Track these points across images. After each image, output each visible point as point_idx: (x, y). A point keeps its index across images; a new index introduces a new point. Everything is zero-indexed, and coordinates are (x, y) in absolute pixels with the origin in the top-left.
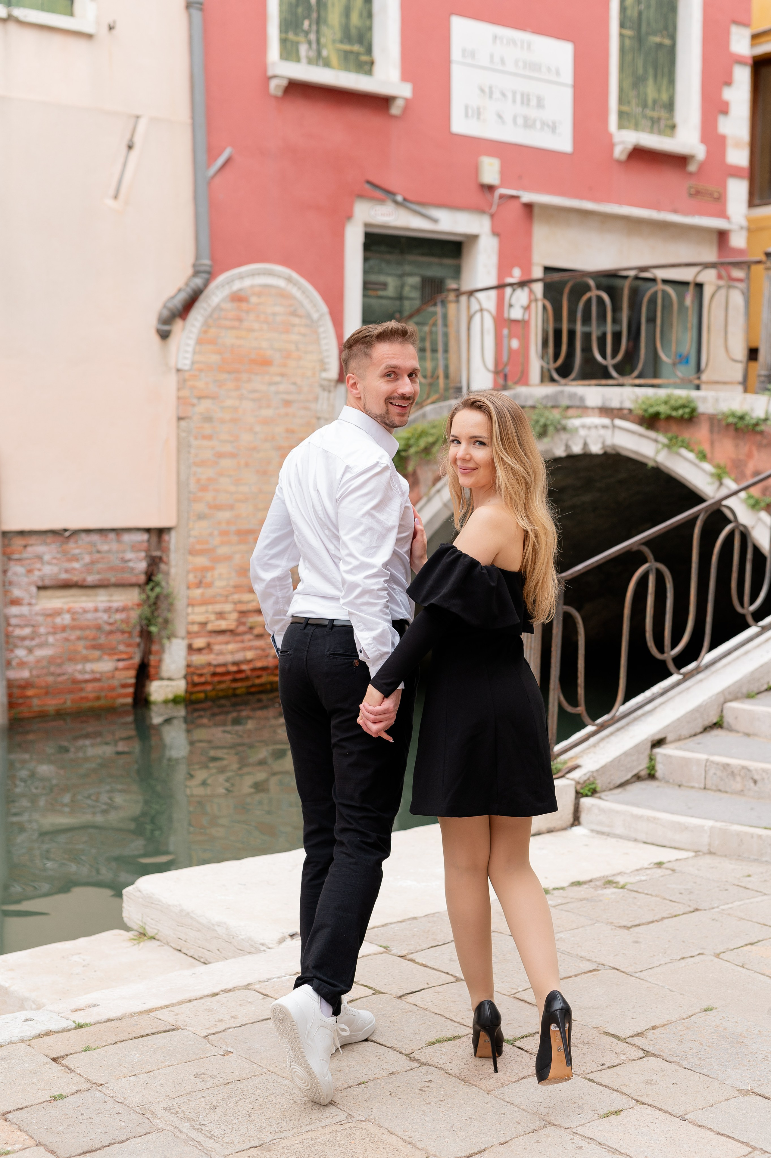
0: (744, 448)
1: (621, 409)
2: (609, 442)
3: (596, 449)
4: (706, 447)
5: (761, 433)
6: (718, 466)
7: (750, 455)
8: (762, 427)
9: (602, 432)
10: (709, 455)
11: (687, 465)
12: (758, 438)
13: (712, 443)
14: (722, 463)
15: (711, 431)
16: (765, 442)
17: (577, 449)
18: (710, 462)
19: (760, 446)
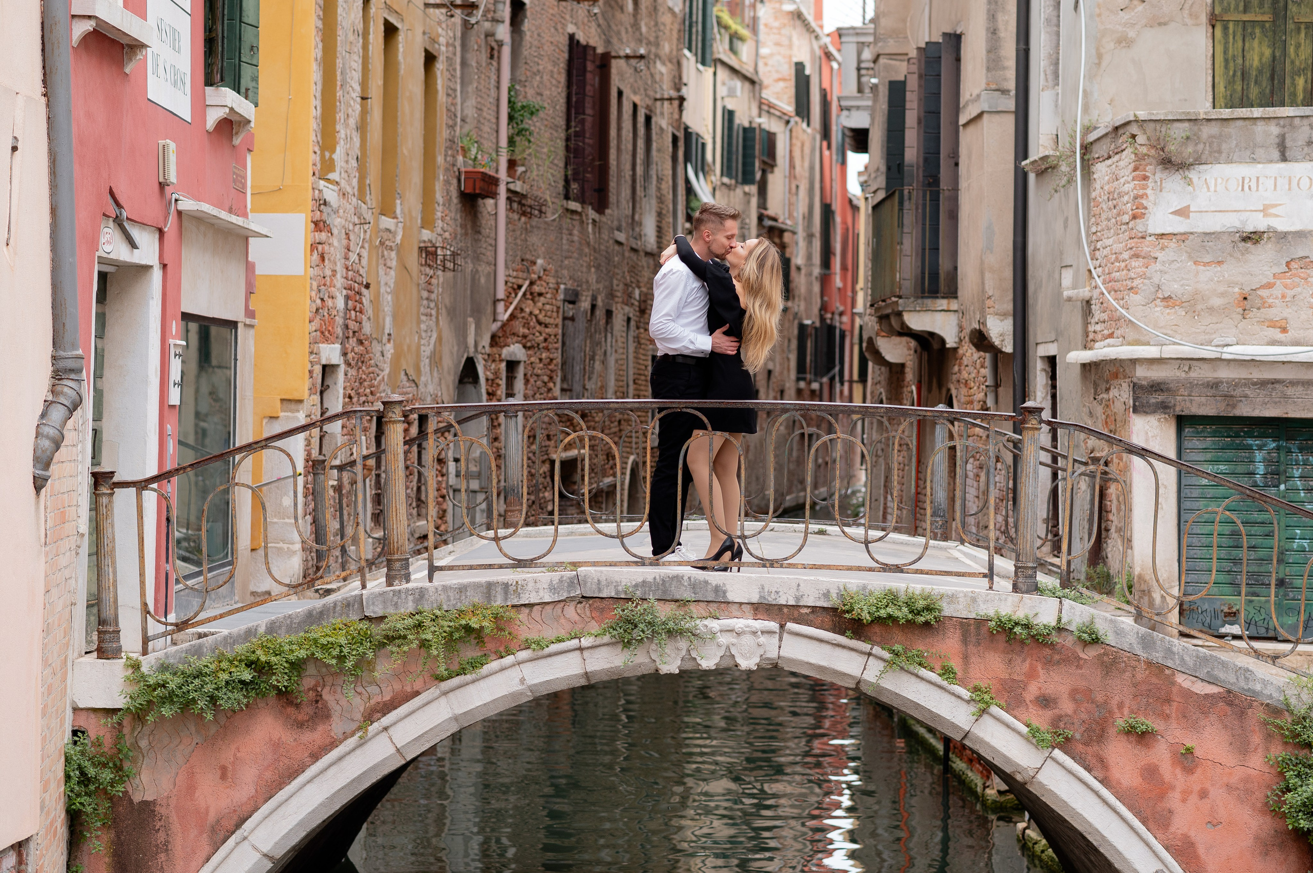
0: (1022, 666)
1: (797, 607)
2: (773, 654)
3: (747, 663)
4: (955, 664)
5: (1052, 645)
6: (976, 689)
7: (1032, 675)
8: (1055, 638)
9: (763, 639)
10: (960, 675)
11: (923, 686)
12: (1047, 651)
13: (966, 658)
14: (982, 684)
15: (965, 641)
16: (1057, 657)
17: (708, 663)
18: (963, 684)
19: (1049, 663)
